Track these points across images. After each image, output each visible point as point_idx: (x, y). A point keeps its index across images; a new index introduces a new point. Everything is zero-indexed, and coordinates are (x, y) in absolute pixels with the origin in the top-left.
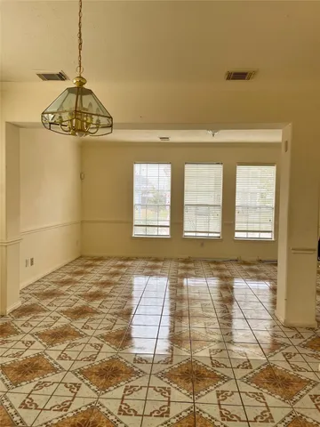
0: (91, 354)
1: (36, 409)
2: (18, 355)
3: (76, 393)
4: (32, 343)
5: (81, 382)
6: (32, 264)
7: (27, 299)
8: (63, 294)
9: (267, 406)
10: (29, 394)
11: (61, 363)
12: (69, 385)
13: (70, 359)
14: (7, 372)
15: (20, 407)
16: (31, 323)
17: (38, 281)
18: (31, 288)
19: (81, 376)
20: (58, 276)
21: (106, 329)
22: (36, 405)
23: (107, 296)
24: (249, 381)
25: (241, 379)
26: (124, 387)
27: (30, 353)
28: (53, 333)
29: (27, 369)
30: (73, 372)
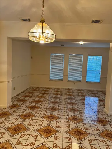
0: (40, 124)
1: (22, 145)
2: (13, 123)
3: (36, 139)
4: (18, 119)
5: (37, 135)
6: (15, 89)
7: (14, 102)
8: (26, 101)
9: (107, 145)
10: (19, 139)
11: (29, 127)
12: (33, 136)
13: (32, 125)
14: (9, 130)
15: (16, 144)
16: (16, 111)
17: (17, 95)
18: (15, 98)
19: (37, 132)
20: (24, 94)
21: (44, 114)
22: (22, 144)
23: (43, 101)
24: (99, 135)
25: (96, 135)
26: (54, 137)
27: (17, 123)
28: (25, 115)
29: (17, 129)
30: (34, 130)
